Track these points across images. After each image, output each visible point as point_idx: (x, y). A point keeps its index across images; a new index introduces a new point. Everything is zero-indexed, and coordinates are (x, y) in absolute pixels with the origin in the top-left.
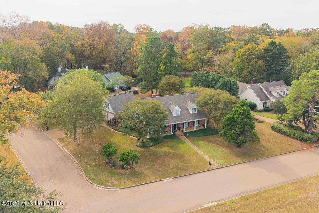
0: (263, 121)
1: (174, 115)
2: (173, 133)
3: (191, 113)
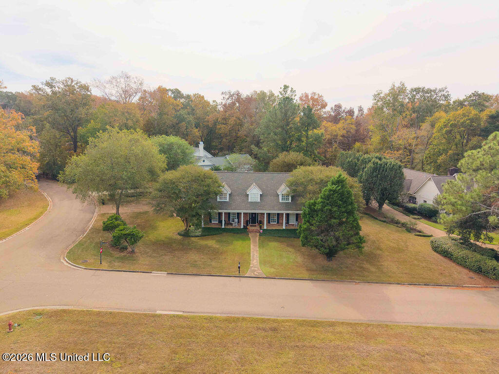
0: (431, 234)
1: (249, 201)
2: (244, 226)
3: (281, 201)
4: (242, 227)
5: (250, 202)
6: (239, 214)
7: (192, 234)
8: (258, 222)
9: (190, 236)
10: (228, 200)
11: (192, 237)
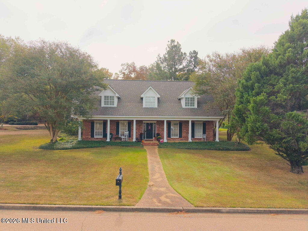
1: (144, 106)
2: (137, 139)
3: (184, 106)
4: (134, 140)
5: (145, 108)
6: (130, 123)
7: (59, 146)
8: (155, 136)
9: (54, 149)
10: (115, 105)
11: (58, 149)
